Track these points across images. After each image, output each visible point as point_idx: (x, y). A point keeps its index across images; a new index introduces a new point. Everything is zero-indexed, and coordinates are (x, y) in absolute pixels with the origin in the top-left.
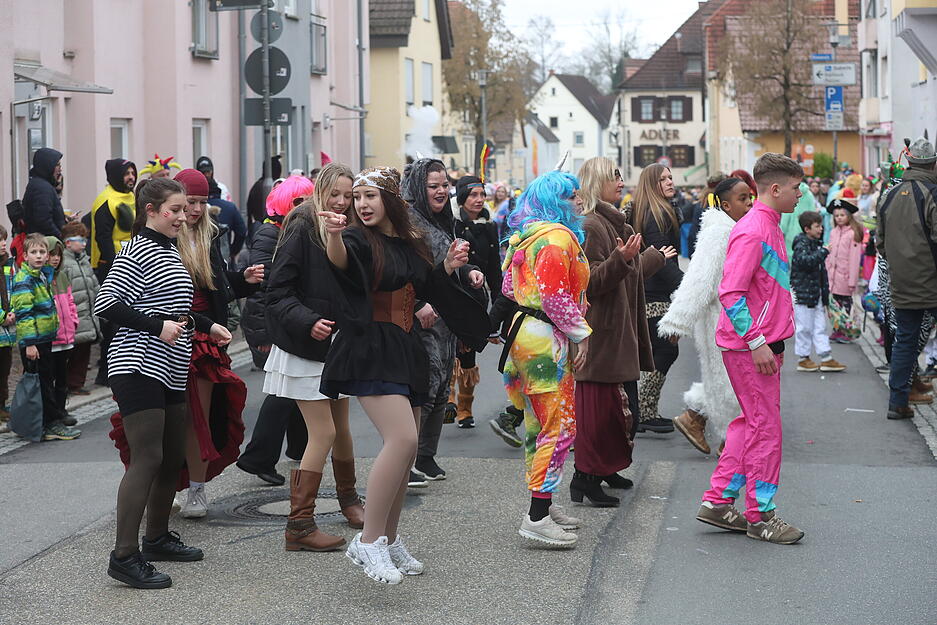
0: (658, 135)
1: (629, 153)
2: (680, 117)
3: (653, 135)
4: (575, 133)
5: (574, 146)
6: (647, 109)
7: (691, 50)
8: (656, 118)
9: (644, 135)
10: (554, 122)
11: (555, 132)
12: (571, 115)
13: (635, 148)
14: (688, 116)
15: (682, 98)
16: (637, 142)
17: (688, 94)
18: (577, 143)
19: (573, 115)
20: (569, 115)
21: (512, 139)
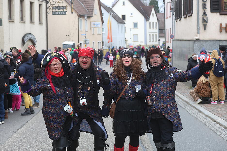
4: (133, 22)
5: (133, 29)
10: (124, 17)
12: (132, 14)
18: (134, 27)
19: (133, 14)
20: (131, 14)
21: (92, 15)
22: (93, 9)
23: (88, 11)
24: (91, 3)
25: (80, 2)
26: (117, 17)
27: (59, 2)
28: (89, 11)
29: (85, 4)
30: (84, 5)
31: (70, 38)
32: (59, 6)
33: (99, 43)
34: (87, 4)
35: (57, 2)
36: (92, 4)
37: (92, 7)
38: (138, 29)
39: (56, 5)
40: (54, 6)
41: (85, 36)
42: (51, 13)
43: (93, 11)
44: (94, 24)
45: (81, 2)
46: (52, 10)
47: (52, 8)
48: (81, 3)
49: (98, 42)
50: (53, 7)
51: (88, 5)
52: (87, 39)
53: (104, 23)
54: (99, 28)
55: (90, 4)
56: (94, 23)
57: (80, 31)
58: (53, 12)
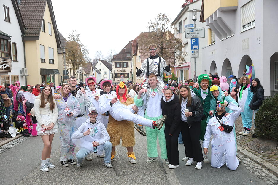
0: (121, 71)
1: (114, 75)
2: (126, 67)
3: (120, 71)
4: (105, 72)
5: (104, 74)
6: (118, 65)
7: (128, 52)
8: (120, 67)
9: (118, 71)
10: (100, 70)
11: (100, 72)
12: (104, 68)
13: (116, 74)
14: (127, 66)
15: (126, 62)
16: (116, 72)
17: (127, 62)
28: (89, 71)
53: (94, 75)
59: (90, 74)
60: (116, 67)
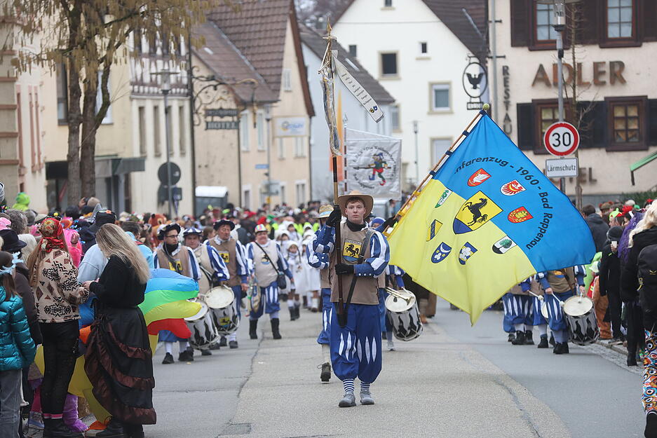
0: (576, 75)
1: (507, 118)
2: (627, 32)
3: (564, 76)
4: (432, 85)
5: (431, 113)
6: (548, 18)
8: (572, 35)
9: (541, 77)
10: (389, 63)
11: (389, 85)
12: (424, 48)
13: (521, 107)
16: (524, 92)
18: (437, 105)
19: (429, 48)
20: (420, 48)
21: (278, 96)
22: (280, 75)
23: (263, 81)
24: (273, 52)
25: (234, 48)
26: (362, 75)
27: (221, 98)
28: (265, 80)
29: (253, 54)
30: (249, 58)
31: (212, 176)
32: (221, 109)
33: (300, 188)
34: (259, 54)
35: (216, 99)
36: (275, 56)
37: (277, 67)
38: (451, 113)
39: (216, 106)
40: (209, 107)
41: (266, 171)
42: (203, 125)
43: (280, 79)
44: (286, 125)
45: (238, 48)
46: (205, 118)
47: (203, 113)
48: (238, 51)
49: (298, 186)
50: (207, 110)
51: (263, 61)
52: (272, 181)
53: (314, 115)
54: (299, 139)
55: (270, 57)
56: (286, 122)
57: (244, 152)
58: (207, 123)
59: (276, 110)
60: (524, 35)
